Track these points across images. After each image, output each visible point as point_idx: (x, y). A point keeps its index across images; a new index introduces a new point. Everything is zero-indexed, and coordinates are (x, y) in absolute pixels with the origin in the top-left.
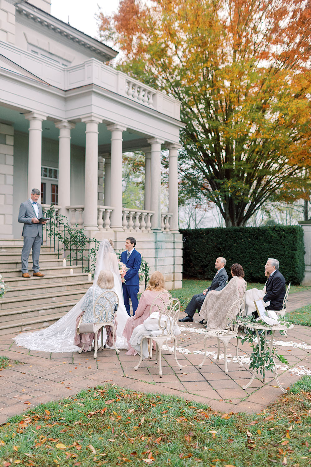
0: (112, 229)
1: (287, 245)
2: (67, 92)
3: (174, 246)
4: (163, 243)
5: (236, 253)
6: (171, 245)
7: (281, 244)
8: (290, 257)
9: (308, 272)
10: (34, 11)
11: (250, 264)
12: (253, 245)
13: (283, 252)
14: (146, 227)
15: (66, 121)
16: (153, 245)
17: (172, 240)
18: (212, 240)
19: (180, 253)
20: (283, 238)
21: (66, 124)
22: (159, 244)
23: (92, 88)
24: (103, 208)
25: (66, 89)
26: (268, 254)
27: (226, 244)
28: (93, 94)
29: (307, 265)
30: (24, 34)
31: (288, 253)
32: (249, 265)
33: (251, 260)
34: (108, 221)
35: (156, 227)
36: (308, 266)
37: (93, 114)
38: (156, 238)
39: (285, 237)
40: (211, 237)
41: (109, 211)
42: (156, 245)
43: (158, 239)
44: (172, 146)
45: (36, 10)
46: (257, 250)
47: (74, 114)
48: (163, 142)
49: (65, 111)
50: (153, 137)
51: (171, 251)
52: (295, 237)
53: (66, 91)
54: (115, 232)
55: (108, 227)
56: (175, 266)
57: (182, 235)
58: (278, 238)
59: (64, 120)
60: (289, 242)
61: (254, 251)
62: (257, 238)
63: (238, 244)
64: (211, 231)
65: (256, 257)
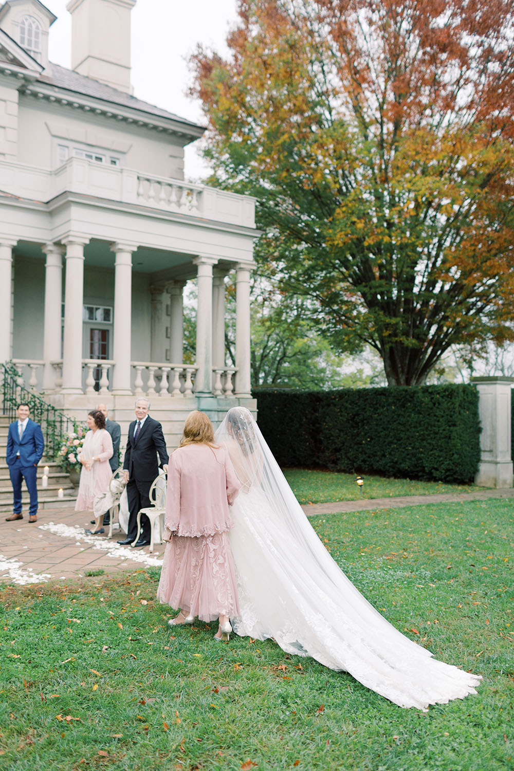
1: (443, 416)
2: (49, 204)
4: (213, 413)
5: (376, 431)
7: (435, 416)
8: (446, 437)
9: (485, 462)
10: (55, 92)
11: (394, 448)
12: (399, 415)
13: (436, 429)
15: (51, 243)
18: (346, 408)
20: (437, 405)
21: (50, 248)
23: (67, 197)
24: (93, 363)
25: (46, 201)
26: (418, 432)
27: (365, 415)
28: (72, 204)
29: (485, 451)
30: (46, 124)
31: (444, 430)
32: (393, 450)
33: (395, 441)
34: (104, 381)
35: (201, 389)
36: (486, 453)
37: (71, 233)
38: (199, 404)
39: (439, 404)
43: (203, 407)
44: (238, 266)
45: (57, 89)
46: (403, 425)
47: (57, 234)
48: (216, 262)
49: (52, 230)
50: (196, 257)
52: (453, 403)
53: (47, 203)
54: (115, 396)
55: (104, 389)
57: (256, 400)
58: (431, 405)
59: (48, 243)
60: (444, 412)
61: (399, 427)
62: (403, 406)
63: (379, 415)
64: (346, 394)
65: (402, 436)
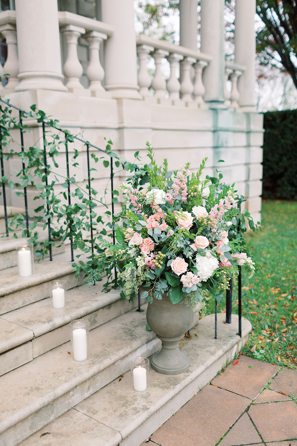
0: (110, 94)
3: (248, 140)
4: (229, 133)
6: (242, 139)
14: (194, 95)
16: (208, 139)
17: (243, 126)
19: (258, 155)
22: (222, 135)
34: (95, 67)
35: (213, 96)
38: (216, 120)
40: (291, 126)
41: (100, 36)
42: (216, 139)
43: (222, 124)
51: (242, 152)
54: (119, 100)
55: (97, 86)
56: (250, 183)
57: (261, 116)
